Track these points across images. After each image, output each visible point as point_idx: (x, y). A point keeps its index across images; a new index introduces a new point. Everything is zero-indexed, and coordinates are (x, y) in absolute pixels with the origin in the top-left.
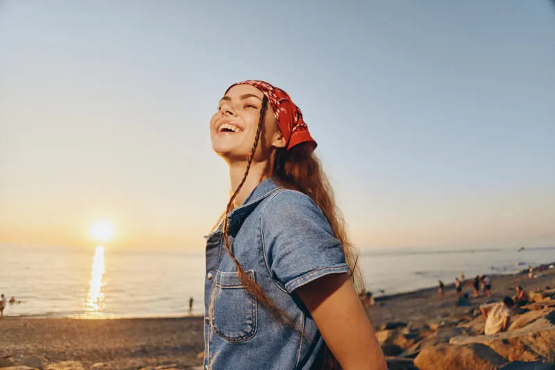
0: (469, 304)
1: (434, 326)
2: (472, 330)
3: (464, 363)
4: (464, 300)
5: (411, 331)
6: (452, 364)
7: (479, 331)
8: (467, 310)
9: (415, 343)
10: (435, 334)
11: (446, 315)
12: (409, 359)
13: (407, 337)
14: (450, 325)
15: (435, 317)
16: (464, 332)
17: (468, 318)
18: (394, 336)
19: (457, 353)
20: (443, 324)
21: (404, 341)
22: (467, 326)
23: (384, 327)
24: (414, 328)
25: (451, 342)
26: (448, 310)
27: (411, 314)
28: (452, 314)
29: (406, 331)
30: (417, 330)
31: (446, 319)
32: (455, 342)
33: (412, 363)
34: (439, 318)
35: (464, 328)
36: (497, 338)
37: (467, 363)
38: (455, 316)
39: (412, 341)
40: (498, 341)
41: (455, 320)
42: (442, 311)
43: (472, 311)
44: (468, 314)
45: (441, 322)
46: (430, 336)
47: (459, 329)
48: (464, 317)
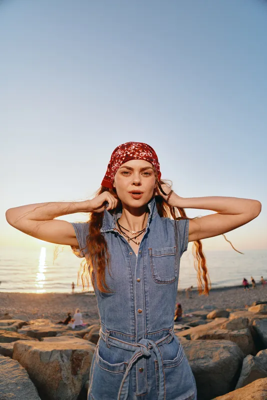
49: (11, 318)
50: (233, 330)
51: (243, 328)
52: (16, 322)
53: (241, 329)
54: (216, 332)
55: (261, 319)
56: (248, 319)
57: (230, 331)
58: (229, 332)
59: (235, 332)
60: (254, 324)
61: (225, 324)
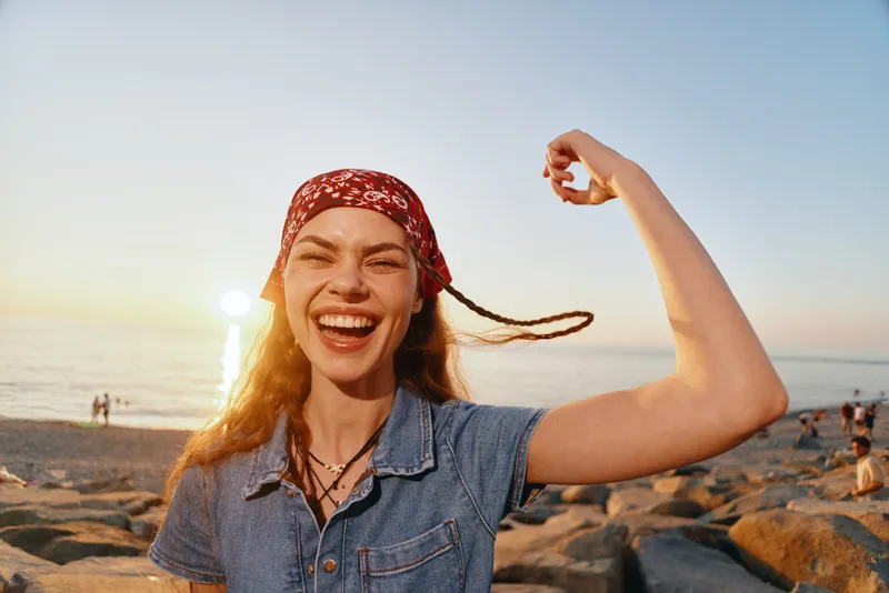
0: (818, 448)
1: (756, 477)
2: (825, 491)
3: (817, 542)
4: (809, 441)
5: (719, 482)
6: (794, 541)
7: (838, 494)
8: (813, 456)
9: (727, 501)
10: (762, 491)
11: (777, 462)
12: (721, 527)
13: (713, 490)
14: (785, 478)
15: (756, 462)
16: (811, 493)
17: (814, 469)
18: (690, 486)
19: (804, 526)
20: (771, 475)
21: (707, 496)
22: (816, 483)
24: (722, 477)
25: (789, 506)
26: (780, 454)
28: (786, 462)
29: (710, 481)
30: (728, 481)
31: (775, 467)
32: (797, 508)
33: (726, 533)
34: (764, 465)
35: (810, 487)
36: (872, 510)
37: (820, 545)
38: (792, 464)
39: (721, 497)
40: (874, 514)
41: (792, 471)
42: (769, 454)
43: (823, 459)
44: (813, 463)
45: (767, 472)
46: (753, 493)
47: (801, 486)
48: (807, 468)
49: (130, 489)
50: (579, 559)
51: (603, 557)
52: (138, 498)
53: (598, 558)
54: (541, 560)
55: (657, 531)
56: (626, 529)
57: (573, 559)
58: (568, 563)
59: (581, 566)
60: (635, 544)
61: (565, 541)
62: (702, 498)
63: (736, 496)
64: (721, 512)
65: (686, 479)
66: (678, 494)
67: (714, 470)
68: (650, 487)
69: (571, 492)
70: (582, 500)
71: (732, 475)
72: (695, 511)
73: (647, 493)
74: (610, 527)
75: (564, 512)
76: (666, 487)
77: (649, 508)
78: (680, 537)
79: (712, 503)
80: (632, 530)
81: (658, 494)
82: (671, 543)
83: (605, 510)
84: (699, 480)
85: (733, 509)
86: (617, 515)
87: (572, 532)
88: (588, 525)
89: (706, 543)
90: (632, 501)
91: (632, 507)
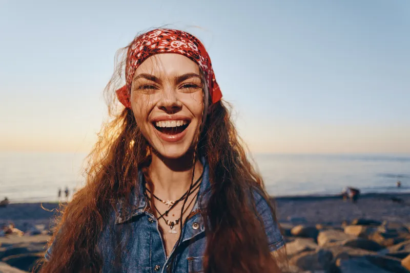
5: (388, 230)
9: (396, 243)
12: (395, 259)
13: (384, 235)
18: (368, 232)
21: (381, 238)
23: (355, 222)
24: (390, 227)
27: (384, 214)
29: (382, 229)
30: (395, 231)
33: (400, 263)
39: (390, 240)
60: (338, 263)
61: (296, 258)
62: (379, 239)
63: (403, 240)
64: (394, 249)
65: (365, 228)
66: (361, 235)
67: (384, 223)
68: (343, 230)
69: (296, 230)
70: (303, 235)
71: (398, 227)
72: (374, 247)
73: (341, 234)
74: (321, 251)
75: (293, 241)
76: (353, 231)
77: (344, 242)
78: (366, 262)
79: (386, 243)
80: (335, 255)
81: (348, 235)
82: (362, 265)
83: (316, 242)
84: (375, 228)
85: (402, 248)
86: (325, 245)
87: (299, 253)
88: (307, 249)
89: (386, 268)
90: (333, 237)
91: (332, 241)
